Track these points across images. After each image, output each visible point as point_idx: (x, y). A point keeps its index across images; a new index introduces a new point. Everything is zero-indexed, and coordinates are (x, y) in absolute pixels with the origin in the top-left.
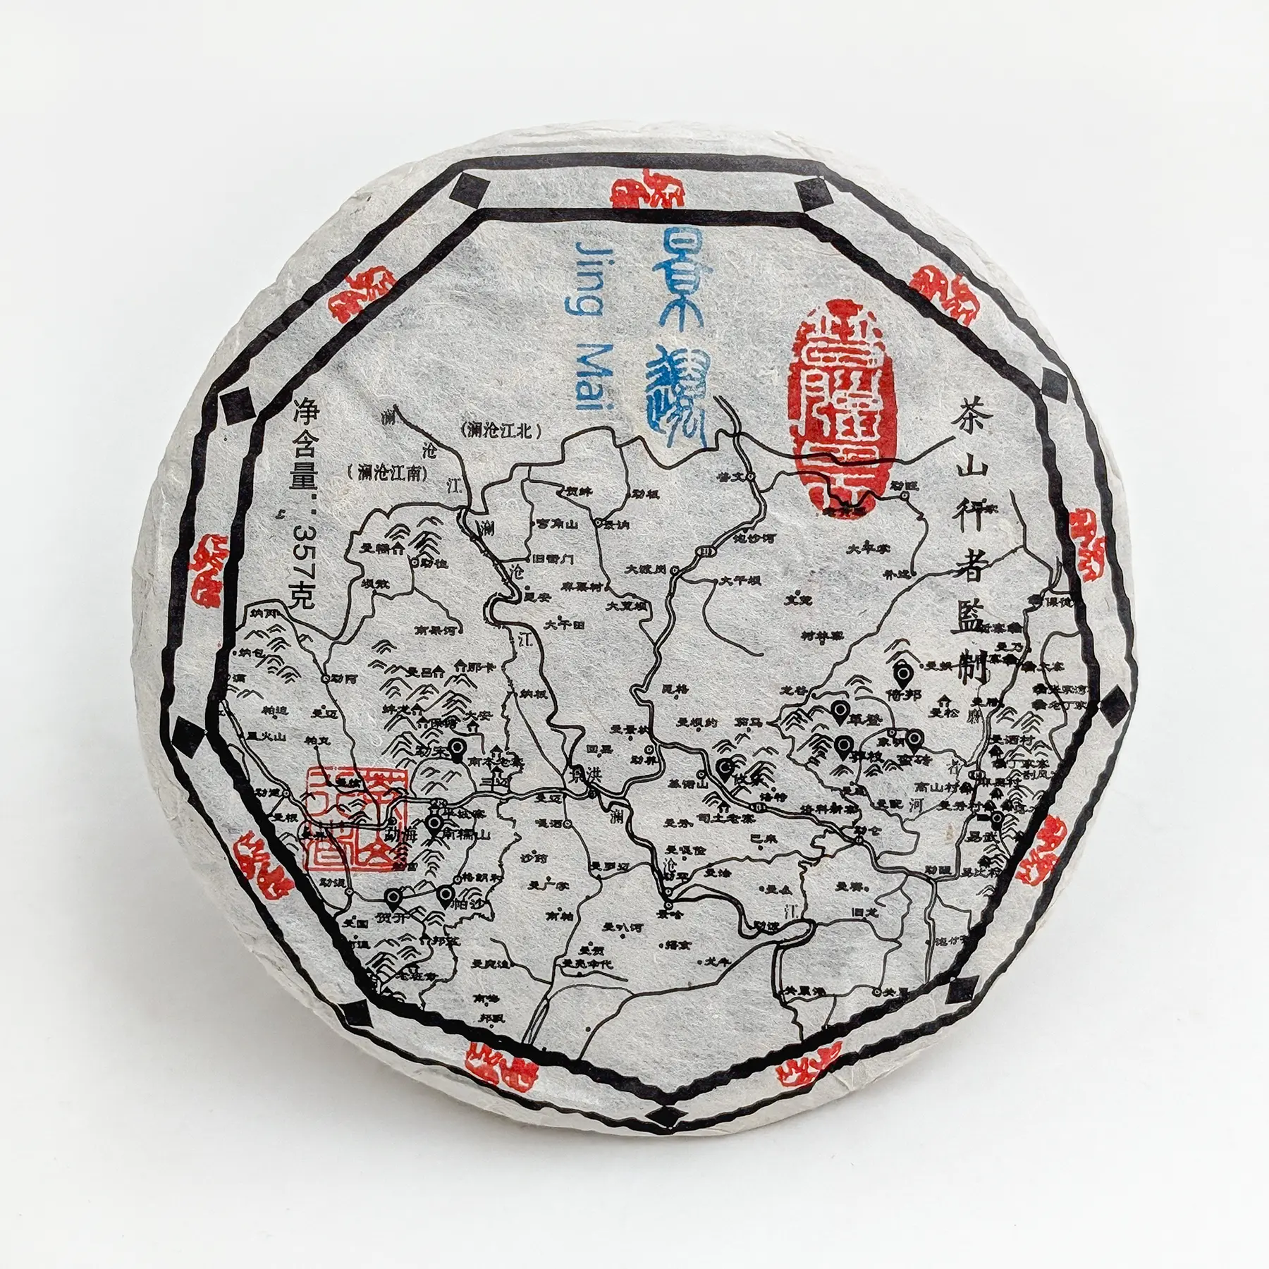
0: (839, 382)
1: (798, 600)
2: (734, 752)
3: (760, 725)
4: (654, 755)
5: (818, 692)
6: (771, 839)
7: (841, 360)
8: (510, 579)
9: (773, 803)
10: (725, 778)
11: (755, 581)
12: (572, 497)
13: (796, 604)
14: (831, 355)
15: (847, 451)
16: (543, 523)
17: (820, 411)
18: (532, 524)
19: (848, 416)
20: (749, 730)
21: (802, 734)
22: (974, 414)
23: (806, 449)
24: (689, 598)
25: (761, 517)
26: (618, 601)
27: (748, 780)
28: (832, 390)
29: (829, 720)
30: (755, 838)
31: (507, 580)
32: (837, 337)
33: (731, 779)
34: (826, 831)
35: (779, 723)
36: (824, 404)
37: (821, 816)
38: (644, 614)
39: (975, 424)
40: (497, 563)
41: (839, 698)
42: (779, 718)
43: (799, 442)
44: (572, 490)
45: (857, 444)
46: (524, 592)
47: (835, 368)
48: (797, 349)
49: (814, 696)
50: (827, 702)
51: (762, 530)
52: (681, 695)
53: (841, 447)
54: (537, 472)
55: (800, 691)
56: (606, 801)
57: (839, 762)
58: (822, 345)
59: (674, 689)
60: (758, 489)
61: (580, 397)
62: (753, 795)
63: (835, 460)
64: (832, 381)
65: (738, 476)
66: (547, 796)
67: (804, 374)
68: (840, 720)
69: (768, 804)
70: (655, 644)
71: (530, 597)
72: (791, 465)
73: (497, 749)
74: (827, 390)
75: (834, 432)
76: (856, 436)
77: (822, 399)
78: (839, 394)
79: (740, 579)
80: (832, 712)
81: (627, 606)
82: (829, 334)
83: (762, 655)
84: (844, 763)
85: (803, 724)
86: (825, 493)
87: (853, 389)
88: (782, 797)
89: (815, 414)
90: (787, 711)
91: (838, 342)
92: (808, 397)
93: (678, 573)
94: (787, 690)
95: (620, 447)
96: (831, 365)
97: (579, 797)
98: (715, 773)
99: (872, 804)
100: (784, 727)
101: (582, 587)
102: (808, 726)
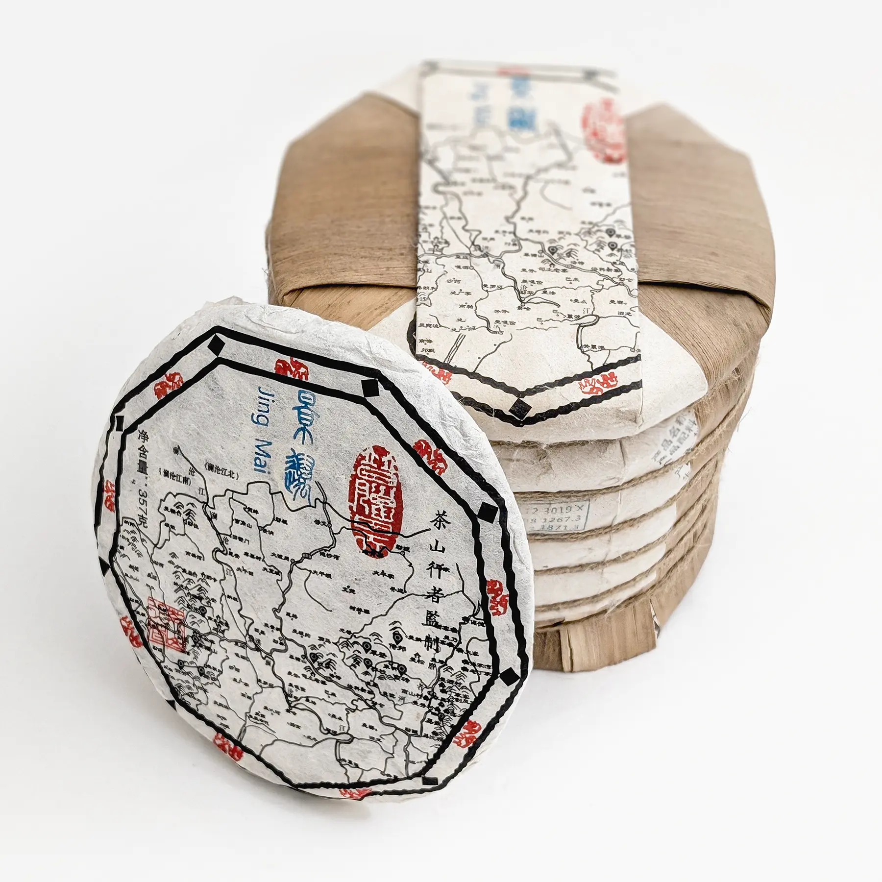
0: (373, 490)
1: (348, 590)
2: (318, 651)
3: (330, 643)
4: (283, 641)
5: (357, 635)
6: (333, 694)
7: (376, 478)
8: (223, 542)
9: (335, 679)
10: (314, 661)
11: (328, 576)
12: (250, 512)
13: (347, 592)
14: (372, 474)
15: (376, 524)
16: (237, 521)
17: (364, 501)
18: (233, 520)
19: (378, 507)
20: (324, 643)
21: (349, 652)
22: (442, 520)
23: (357, 518)
24: (299, 576)
25: (333, 546)
26: (268, 568)
27: (324, 665)
28: (370, 492)
29: (361, 649)
30: (326, 692)
31: (222, 543)
32: (375, 466)
33: (316, 663)
34: (358, 699)
35: (338, 644)
36: (366, 499)
37: (356, 691)
38: (278, 577)
39: (442, 525)
40: (218, 534)
41: (368, 641)
42: (338, 642)
43: (353, 514)
44: (250, 509)
45: (382, 522)
46: (228, 551)
47: (374, 482)
48: (356, 467)
49: (355, 636)
50: (361, 641)
51: (332, 552)
52: (294, 619)
53: (374, 522)
54: (236, 496)
55: (349, 632)
56: (264, 655)
57: (365, 669)
58: (368, 468)
59: (291, 615)
60: (333, 532)
61: (256, 464)
62: (327, 673)
63: (369, 527)
64: (370, 488)
65: (324, 523)
66: (239, 644)
67: (358, 481)
68: (367, 651)
69: (333, 679)
70: (283, 592)
71: (231, 554)
72: (348, 525)
73: (218, 617)
74: (368, 491)
75: (370, 513)
76: (381, 518)
77: (365, 496)
78: (373, 495)
79: (322, 573)
80: (362, 646)
81: (271, 571)
82: (372, 463)
83: (331, 611)
84: (368, 670)
85: (349, 647)
86: (364, 542)
87: (381, 494)
88: (339, 678)
89: (361, 502)
90: (341, 640)
91: (376, 469)
92: (358, 493)
93: (294, 563)
94: (342, 630)
95: (272, 494)
96: (371, 479)
97: (252, 649)
98: (309, 658)
99: (380, 693)
100: (340, 647)
101: (252, 556)
102: (352, 650)
